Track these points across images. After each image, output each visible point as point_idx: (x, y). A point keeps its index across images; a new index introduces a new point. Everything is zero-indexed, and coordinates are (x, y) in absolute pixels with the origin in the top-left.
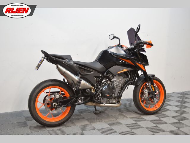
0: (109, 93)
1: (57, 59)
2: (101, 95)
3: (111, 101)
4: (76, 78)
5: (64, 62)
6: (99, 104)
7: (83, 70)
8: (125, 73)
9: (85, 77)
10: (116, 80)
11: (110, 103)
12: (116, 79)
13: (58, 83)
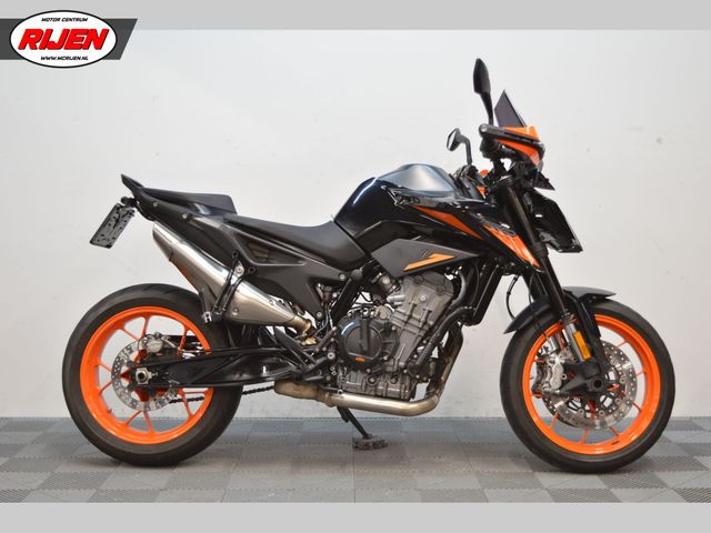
0: (365, 348)
1: (161, 202)
2: (331, 356)
3: (381, 388)
4: (220, 275)
5: (185, 217)
6: (327, 396)
7: (264, 253)
8: (441, 268)
9: (269, 277)
10: (403, 300)
11: (376, 396)
12: (401, 296)
13: (168, 297)
